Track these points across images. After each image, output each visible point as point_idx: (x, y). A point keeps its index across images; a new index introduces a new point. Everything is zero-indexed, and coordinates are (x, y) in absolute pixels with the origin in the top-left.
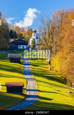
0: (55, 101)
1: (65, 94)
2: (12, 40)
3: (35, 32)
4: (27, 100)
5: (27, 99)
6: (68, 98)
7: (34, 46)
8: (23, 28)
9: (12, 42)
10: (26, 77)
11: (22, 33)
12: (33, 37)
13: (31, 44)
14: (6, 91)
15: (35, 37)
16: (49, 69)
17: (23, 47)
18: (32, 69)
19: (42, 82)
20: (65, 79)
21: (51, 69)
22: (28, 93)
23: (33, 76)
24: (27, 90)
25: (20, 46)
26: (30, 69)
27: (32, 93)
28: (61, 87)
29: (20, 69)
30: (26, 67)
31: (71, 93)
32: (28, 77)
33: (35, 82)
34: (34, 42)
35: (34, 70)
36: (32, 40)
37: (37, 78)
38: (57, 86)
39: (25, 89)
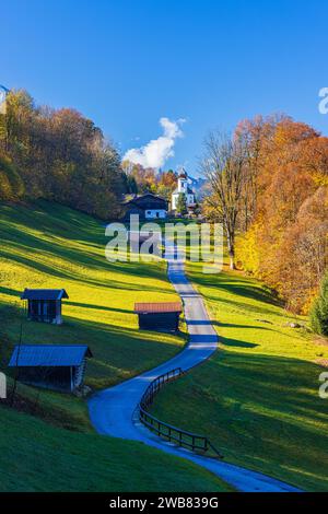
0: (265, 350)
1: (284, 330)
2: (129, 198)
3: (184, 176)
4: (192, 350)
5: (191, 346)
6: (294, 341)
7: (184, 212)
8: (150, 169)
9: (131, 202)
10: (177, 290)
11: (150, 180)
12: (179, 189)
13: (174, 208)
14: (136, 326)
15: (184, 191)
16: (231, 266)
17: (158, 214)
18: (189, 269)
19: (220, 300)
20: (275, 292)
21: (235, 268)
22: (191, 330)
23: (194, 287)
24: (189, 323)
25: (149, 213)
26: (183, 268)
27: (203, 330)
28: (268, 312)
29: (160, 269)
30: (172, 264)
31: (298, 326)
32: (184, 287)
33: (202, 300)
34: (182, 201)
35: (194, 269)
36: (177, 196)
37: (205, 290)
38: (258, 310)
39: (183, 320)
